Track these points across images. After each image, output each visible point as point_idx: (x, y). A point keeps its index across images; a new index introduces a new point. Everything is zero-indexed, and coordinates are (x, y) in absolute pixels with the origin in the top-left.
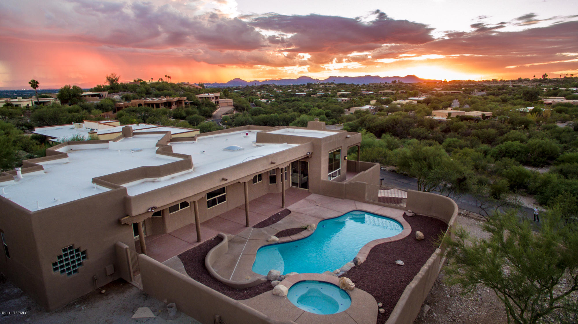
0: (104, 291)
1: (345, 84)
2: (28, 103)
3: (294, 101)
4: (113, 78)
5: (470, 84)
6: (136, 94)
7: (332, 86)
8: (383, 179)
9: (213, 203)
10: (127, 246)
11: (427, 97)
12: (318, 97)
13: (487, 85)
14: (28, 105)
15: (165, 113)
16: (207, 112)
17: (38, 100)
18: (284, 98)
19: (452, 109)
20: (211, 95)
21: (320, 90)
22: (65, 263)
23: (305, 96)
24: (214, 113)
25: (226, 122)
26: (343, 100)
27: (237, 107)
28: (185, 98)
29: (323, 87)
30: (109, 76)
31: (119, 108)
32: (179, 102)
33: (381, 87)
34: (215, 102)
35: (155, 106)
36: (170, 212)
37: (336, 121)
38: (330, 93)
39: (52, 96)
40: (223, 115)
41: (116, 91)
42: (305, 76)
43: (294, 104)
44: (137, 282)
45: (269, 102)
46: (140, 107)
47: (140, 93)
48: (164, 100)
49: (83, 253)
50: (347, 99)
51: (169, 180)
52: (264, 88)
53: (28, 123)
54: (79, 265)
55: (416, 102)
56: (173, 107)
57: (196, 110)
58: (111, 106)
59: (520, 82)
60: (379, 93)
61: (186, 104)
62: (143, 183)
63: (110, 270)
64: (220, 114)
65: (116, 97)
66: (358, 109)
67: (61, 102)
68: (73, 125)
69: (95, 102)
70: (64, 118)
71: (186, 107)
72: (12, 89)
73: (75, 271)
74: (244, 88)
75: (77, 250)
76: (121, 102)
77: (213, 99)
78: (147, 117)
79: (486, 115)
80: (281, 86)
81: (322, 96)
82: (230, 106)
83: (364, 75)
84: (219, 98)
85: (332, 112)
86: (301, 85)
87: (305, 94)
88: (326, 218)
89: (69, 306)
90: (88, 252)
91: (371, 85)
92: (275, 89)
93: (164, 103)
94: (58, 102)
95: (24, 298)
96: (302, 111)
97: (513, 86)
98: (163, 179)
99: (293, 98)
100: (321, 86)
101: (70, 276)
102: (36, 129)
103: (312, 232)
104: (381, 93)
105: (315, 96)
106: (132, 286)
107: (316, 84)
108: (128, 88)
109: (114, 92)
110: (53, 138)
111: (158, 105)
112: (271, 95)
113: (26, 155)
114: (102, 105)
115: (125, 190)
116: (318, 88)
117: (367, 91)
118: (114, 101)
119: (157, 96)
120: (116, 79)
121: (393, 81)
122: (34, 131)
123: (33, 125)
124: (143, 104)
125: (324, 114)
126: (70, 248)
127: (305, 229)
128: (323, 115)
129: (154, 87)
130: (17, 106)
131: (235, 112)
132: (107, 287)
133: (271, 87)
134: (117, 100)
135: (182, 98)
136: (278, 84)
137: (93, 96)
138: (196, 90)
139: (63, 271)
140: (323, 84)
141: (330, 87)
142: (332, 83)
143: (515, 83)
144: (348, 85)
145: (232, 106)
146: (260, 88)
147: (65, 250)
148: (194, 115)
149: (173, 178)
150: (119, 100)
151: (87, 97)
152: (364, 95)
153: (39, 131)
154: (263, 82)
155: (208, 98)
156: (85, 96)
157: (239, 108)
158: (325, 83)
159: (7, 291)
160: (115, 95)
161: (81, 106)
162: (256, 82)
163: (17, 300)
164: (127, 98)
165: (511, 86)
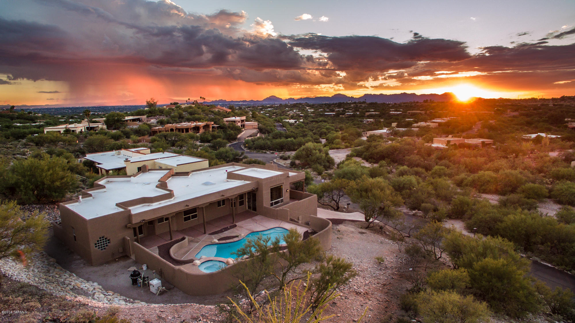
0: (117, 260)
1: (376, 103)
2: (81, 128)
3: (321, 121)
4: (152, 103)
5: (505, 103)
6: (170, 119)
7: (363, 105)
8: (349, 204)
9: (189, 218)
10: (129, 238)
11: (452, 118)
12: (347, 117)
13: (524, 104)
14: (82, 130)
15: (192, 137)
16: (232, 135)
17: (89, 125)
18: (313, 118)
19: (452, 137)
20: (238, 119)
21: (351, 110)
22: (100, 244)
23: (334, 117)
24: (239, 136)
25: (247, 145)
26: (368, 121)
27: (261, 130)
28: (213, 123)
29: (354, 106)
30: (148, 101)
31: (154, 133)
32: (206, 127)
33: (411, 107)
34: (241, 125)
35: (185, 131)
36: (159, 223)
37: (349, 145)
38: (358, 113)
39: (100, 121)
40: (247, 137)
41: (154, 115)
42: (340, 94)
43: (319, 125)
44: (133, 257)
45: (297, 122)
46: (172, 132)
47: (173, 117)
48: (193, 124)
49: (108, 240)
50: (372, 120)
51: (157, 205)
52: (297, 106)
53: (81, 149)
54: (106, 246)
55: (437, 124)
56: (200, 131)
57: (222, 134)
58: (147, 131)
59: (562, 100)
60: (407, 114)
61: (213, 127)
62: (143, 206)
63: (121, 250)
64: (244, 137)
65: (153, 121)
66: (373, 134)
67: (107, 127)
68: (114, 152)
69: (135, 127)
70: (108, 145)
71: (213, 131)
72: (68, 106)
73: (104, 249)
74: (277, 106)
75: (106, 239)
76: (156, 126)
77: (239, 122)
78: (177, 141)
79: (486, 143)
80: (313, 105)
81: (350, 116)
82: (254, 128)
83: (400, 93)
84: (245, 121)
85: (349, 136)
86: (333, 104)
87: (334, 114)
88: (255, 230)
89: (101, 264)
90: (111, 240)
91: (402, 105)
92: (307, 108)
93: (193, 128)
94: (105, 127)
95: (82, 260)
96: (323, 134)
97: (554, 105)
98: (154, 204)
99: (321, 119)
100: (352, 105)
101: (102, 251)
102: (87, 155)
103: (240, 239)
104: (409, 113)
105: (343, 116)
106: (131, 258)
107: (348, 103)
108: (164, 112)
109: (152, 116)
110: (99, 164)
111: (187, 130)
112: (301, 115)
113: (81, 178)
114: (140, 130)
115: (130, 210)
116: (349, 108)
117: (395, 111)
118: (150, 126)
119: (189, 120)
120: (154, 103)
121: (424, 100)
122: (86, 156)
123: (85, 150)
124: (174, 129)
125: (340, 137)
126: (103, 237)
127: (237, 236)
128: (338, 139)
129: (186, 111)
130: (73, 131)
131: (258, 135)
132: (119, 258)
133: (303, 105)
134: (153, 124)
135: (209, 123)
136: (311, 103)
137: (134, 120)
138: (225, 114)
139: (99, 248)
140: (355, 103)
141: (361, 106)
142: (364, 103)
143: (556, 102)
144: (379, 104)
145: (257, 128)
146: (293, 107)
147: (100, 238)
148: (219, 139)
149: (160, 204)
150: (155, 125)
151: (129, 122)
152: (392, 115)
153: (90, 157)
154: (298, 99)
155: (235, 121)
156: (127, 121)
157: (264, 131)
158: (357, 102)
159: (75, 257)
160: (152, 119)
161: (122, 132)
162: (291, 99)
163: (79, 261)
164: (162, 123)
165: (551, 105)
